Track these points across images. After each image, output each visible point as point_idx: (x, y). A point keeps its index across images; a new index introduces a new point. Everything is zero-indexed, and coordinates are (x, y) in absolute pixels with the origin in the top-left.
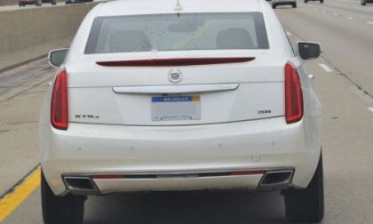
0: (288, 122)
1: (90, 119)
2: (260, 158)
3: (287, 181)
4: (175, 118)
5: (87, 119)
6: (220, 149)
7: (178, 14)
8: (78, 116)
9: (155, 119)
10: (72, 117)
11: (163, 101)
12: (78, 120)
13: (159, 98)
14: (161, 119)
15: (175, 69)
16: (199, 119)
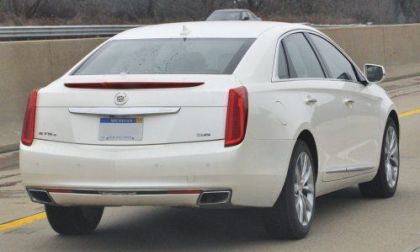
0: (226, 145)
1: (50, 136)
2: (195, 178)
3: (225, 202)
4: (119, 138)
5: (47, 137)
6: (156, 169)
7: (185, 39)
8: (41, 134)
9: (102, 138)
10: (37, 135)
11: (109, 121)
12: (40, 137)
13: (106, 119)
14: (107, 139)
15: (122, 92)
16: (141, 140)
